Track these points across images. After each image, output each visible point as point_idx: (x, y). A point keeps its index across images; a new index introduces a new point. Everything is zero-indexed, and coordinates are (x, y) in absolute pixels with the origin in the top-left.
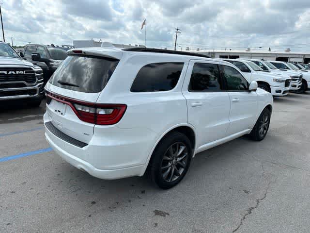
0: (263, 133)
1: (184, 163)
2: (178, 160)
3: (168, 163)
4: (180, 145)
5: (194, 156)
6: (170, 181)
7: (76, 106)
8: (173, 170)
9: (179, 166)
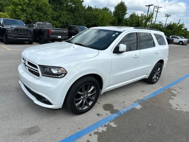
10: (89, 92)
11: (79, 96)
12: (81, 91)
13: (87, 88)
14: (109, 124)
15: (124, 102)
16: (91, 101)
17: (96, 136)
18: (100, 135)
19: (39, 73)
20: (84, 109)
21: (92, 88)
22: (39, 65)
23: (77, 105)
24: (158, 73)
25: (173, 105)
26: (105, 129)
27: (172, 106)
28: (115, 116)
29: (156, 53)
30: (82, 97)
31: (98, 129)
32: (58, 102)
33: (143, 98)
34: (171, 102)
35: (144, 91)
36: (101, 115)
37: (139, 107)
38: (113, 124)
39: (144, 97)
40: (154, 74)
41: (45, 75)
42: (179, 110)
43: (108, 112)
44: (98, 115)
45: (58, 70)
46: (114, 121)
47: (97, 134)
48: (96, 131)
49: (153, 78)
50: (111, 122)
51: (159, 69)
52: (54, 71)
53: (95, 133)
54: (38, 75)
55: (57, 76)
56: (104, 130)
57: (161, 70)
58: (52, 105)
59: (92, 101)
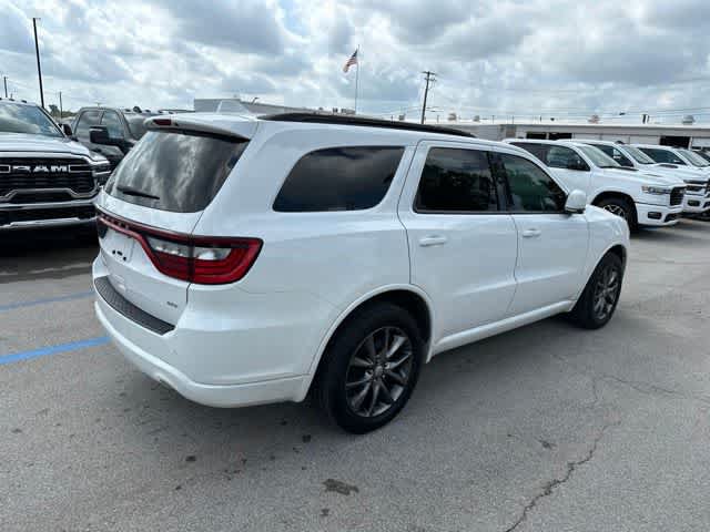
0: (605, 310)
1: (404, 375)
2: (388, 367)
3: (363, 375)
4: (393, 333)
5: (428, 360)
6: (368, 415)
7: (153, 241)
8: (377, 389)
9: (390, 382)
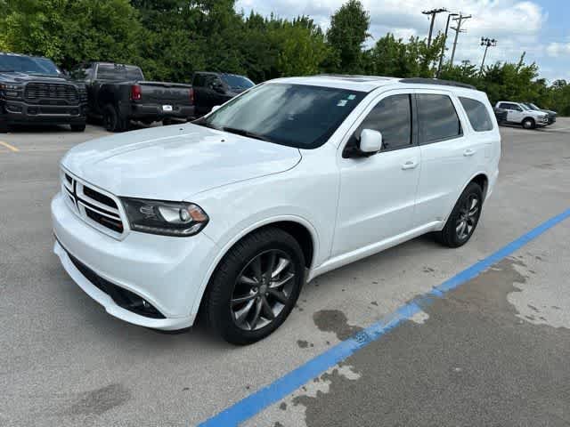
10: (273, 275)
11: (244, 289)
12: (250, 274)
13: (267, 265)
14: (335, 371)
15: (375, 303)
16: (278, 304)
17: (302, 409)
18: (314, 407)
19: (120, 223)
20: (258, 327)
21: (283, 263)
22: (122, 198)
23: (237, 315)
24: (470, 214)
25: (518, 309)
26: (325, 387)
27: (518, 313)
28: (353, 347)
29: (465, 156)
30: (252, 291)
31: (304, 388)
32: (180, 309)
33: (431, 289)
34: (512, 298)
35: (432, 270)
36: (309, 344)
37: (420, 317)
38: (348, 372)
39: (434, 288)
40: (460, 218)
41: (142, 227)
42: (538, 322)
43: (331, 336)
44: (303, 344)
45: (180, 212)
46: (349, 361)
47: (305, 404)
48: (298, 393)
49: (457, 229)
50: (340, 366)
51: (474, 201)
52: (170, 216)
53: (297, 401)
54: (118, 227)
55: (177, 229)
56: (322, 391)
57: (479, 205)
58: (165, 318)
59: (282, 303)
